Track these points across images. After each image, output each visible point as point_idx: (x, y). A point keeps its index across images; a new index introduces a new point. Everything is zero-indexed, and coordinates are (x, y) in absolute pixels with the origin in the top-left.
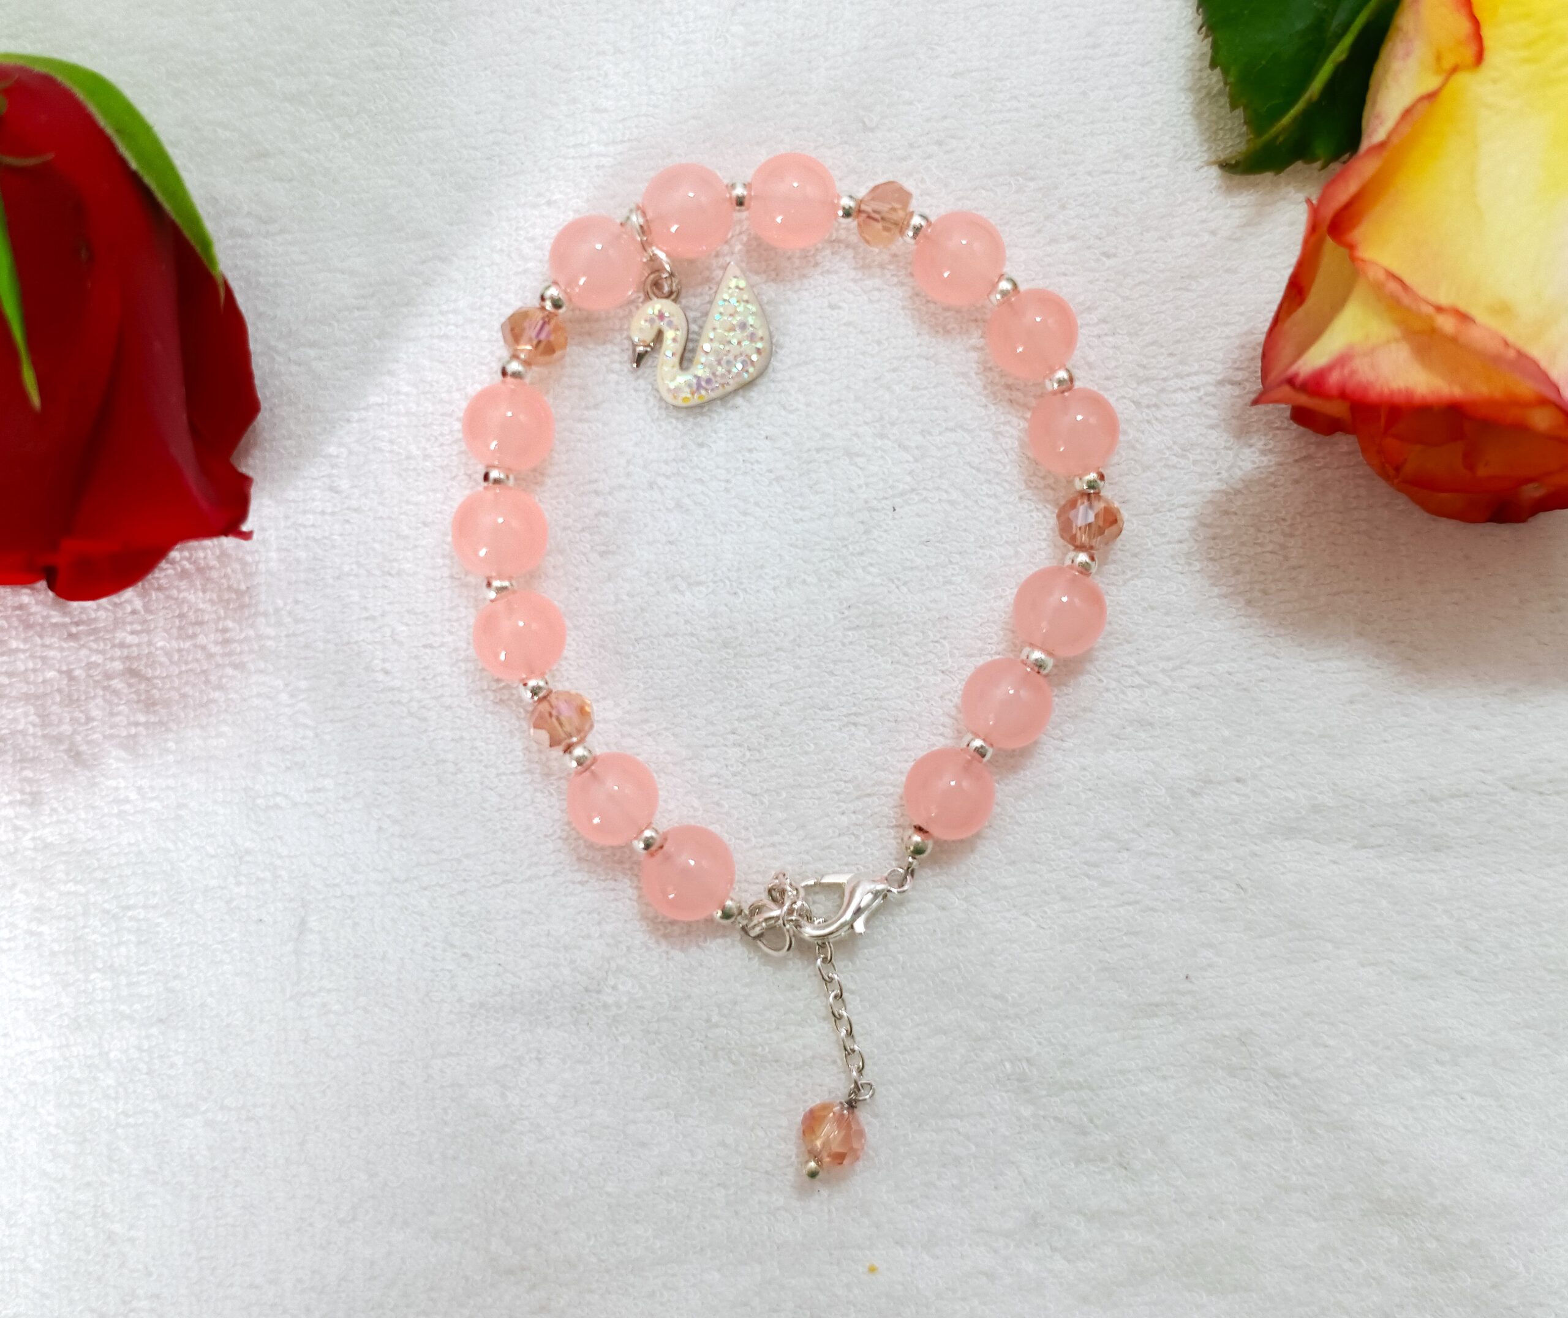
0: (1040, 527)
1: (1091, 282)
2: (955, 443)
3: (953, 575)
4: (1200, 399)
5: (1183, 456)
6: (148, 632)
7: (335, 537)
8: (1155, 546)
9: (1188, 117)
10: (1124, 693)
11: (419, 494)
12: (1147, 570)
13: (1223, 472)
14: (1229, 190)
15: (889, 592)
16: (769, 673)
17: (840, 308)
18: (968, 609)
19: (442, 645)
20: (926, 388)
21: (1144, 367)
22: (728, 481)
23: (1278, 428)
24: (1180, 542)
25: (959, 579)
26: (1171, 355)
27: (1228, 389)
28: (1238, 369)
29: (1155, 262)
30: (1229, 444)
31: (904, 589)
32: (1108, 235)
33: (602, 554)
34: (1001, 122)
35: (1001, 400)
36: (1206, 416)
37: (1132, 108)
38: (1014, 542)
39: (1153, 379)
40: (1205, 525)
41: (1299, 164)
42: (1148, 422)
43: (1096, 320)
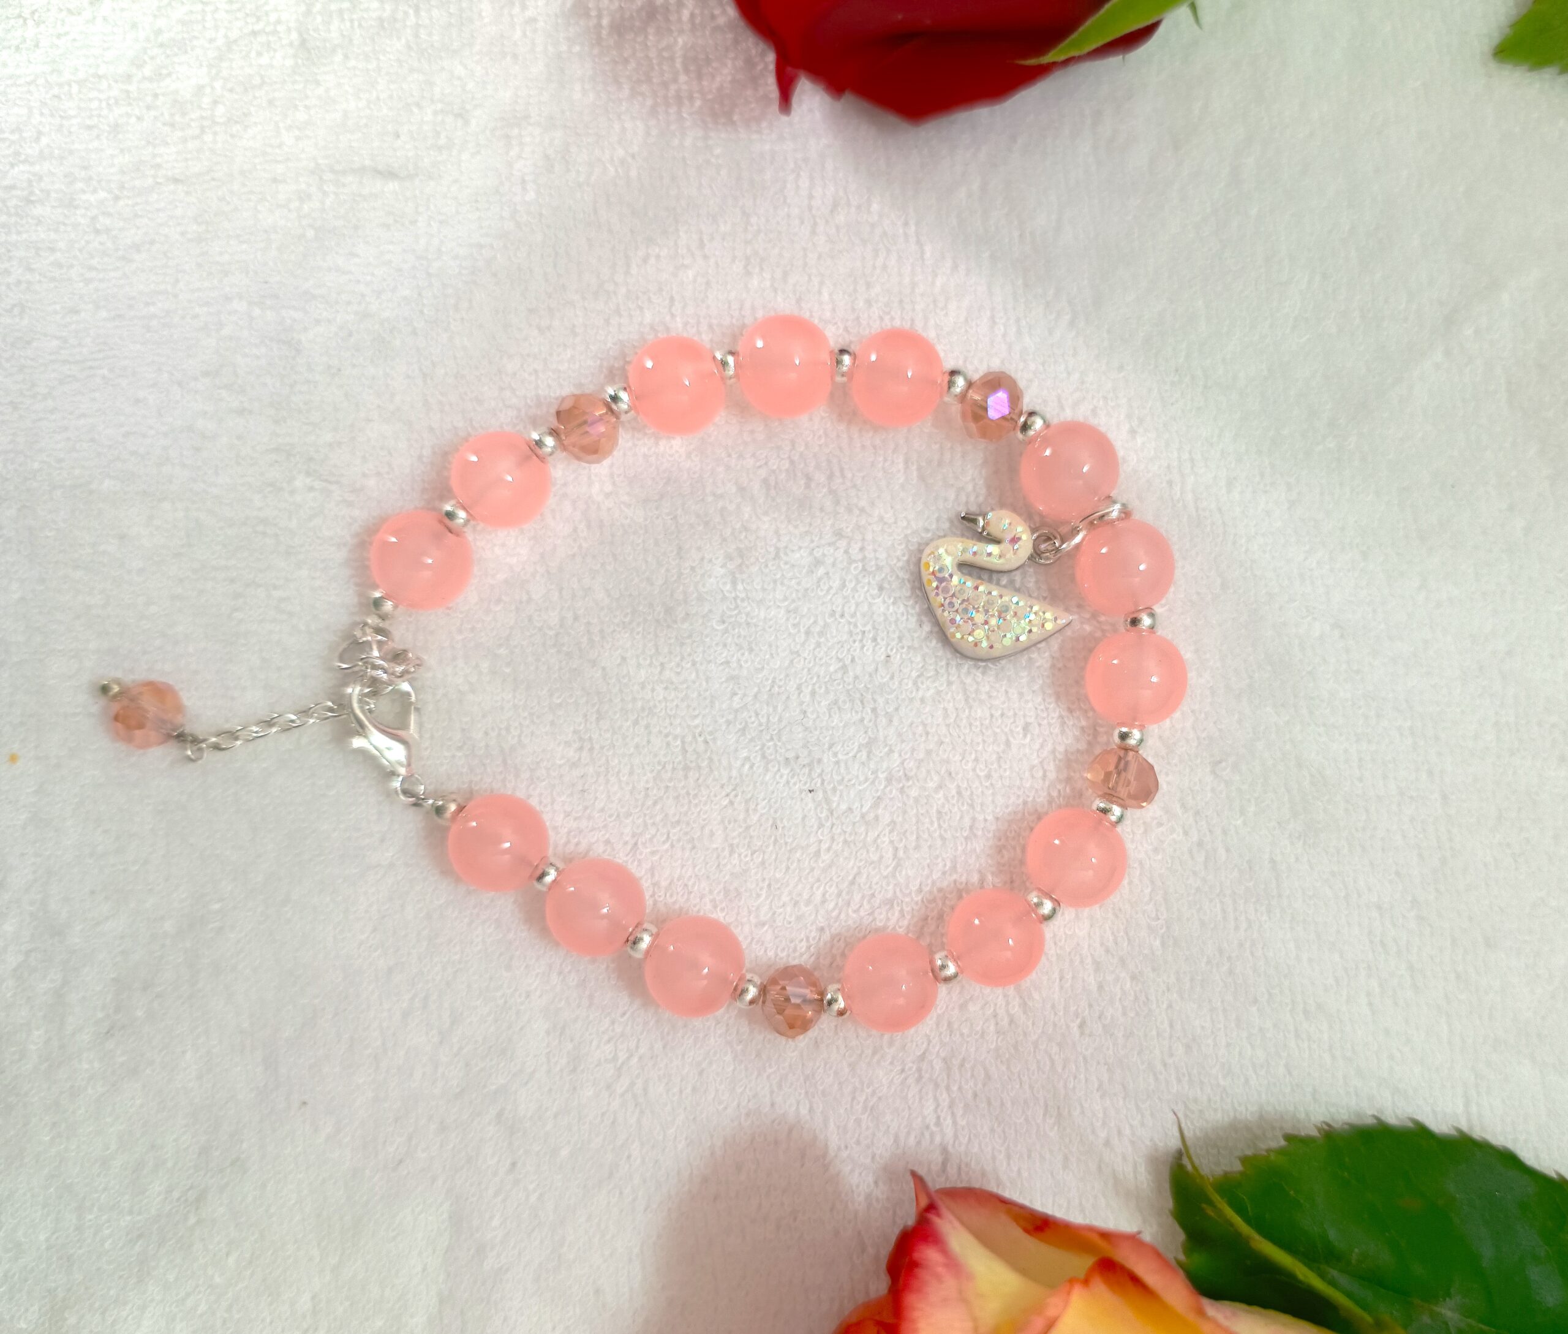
0: (791, 950)
1: (1053, 1007)
2: (881, 857)
3: (740, 855)
4: (928, 1127)
5: (865, 1108)
6: (694, 28)
7: (786, 210)
8: (768, 1077)
9: (1232, 1114)
10: (609, 1041)
11: (830, 295)
12: (743, 1066)
13: (848, 1152)
14: (1153, 1161)
15: (722, 786)
16: (638, 657)
17: (1025, 736)
18: (703, 871)
19: (673, 316)
20: (940, 827)
21: (962, 1065)
22: (842, 616)
23: (895, 1213)
24: (773, 1105)
25: (735, 860)
26: (975, 1095)
27: (937, 1158)
28: (959, 1168)
29: (1075, 1078)
30: (877, 1158)
31: (725, 802)
32: (1104, 1026)
33: (765, 481)
34: (1224, 911)
35: (927, 907)
36: (908, 1133)
37: (1240, 1053)
38: (774, 921)
39: (948, 1076)
40: (790, 1131)
41: (1181, 1236)
42: (903, 1071)
43: (1013, 1012)
